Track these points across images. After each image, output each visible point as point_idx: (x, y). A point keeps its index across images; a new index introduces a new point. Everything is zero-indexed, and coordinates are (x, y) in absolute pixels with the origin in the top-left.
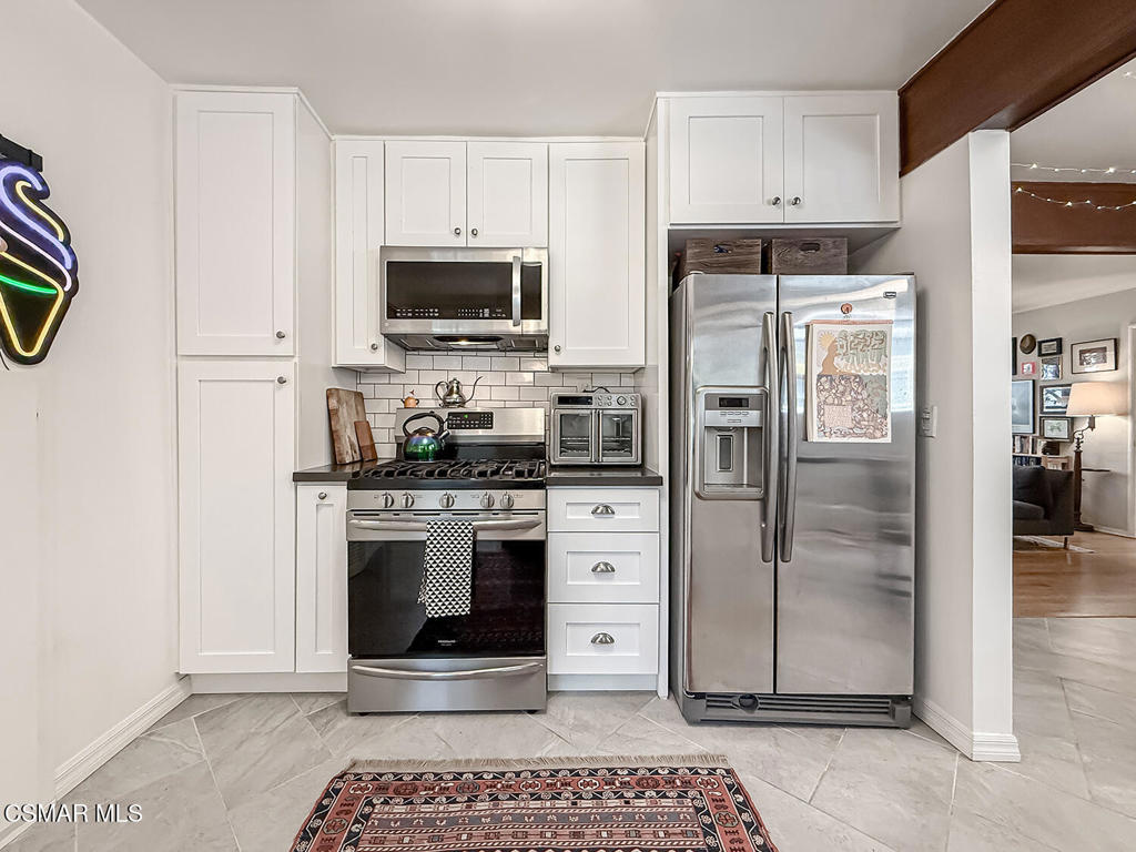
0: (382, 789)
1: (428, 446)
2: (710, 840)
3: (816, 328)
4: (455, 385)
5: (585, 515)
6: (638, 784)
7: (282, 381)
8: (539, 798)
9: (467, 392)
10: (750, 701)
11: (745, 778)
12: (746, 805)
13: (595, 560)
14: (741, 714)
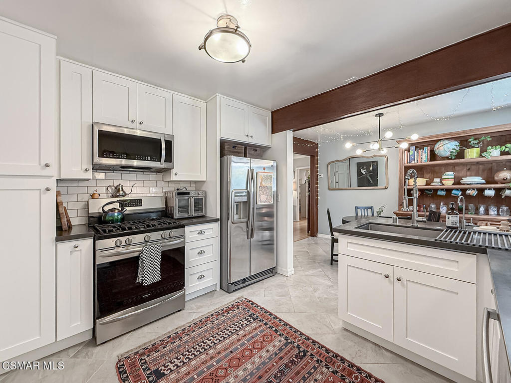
0: (143, 354)
1: (118, 216)
2: (250, 313)
3: (259, 174)
4: (120, 187)
5: (196, 235)
6: (226, 312)
7: (48, 190)
8: (201, 328)
9: (127, 190)
10: (244, 280)
11: (250, 298)
12: (253, 303)
13: (199, 250)
14: (242, 285)
